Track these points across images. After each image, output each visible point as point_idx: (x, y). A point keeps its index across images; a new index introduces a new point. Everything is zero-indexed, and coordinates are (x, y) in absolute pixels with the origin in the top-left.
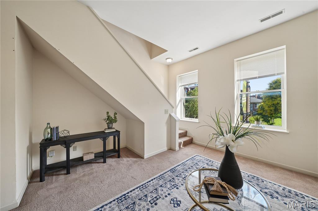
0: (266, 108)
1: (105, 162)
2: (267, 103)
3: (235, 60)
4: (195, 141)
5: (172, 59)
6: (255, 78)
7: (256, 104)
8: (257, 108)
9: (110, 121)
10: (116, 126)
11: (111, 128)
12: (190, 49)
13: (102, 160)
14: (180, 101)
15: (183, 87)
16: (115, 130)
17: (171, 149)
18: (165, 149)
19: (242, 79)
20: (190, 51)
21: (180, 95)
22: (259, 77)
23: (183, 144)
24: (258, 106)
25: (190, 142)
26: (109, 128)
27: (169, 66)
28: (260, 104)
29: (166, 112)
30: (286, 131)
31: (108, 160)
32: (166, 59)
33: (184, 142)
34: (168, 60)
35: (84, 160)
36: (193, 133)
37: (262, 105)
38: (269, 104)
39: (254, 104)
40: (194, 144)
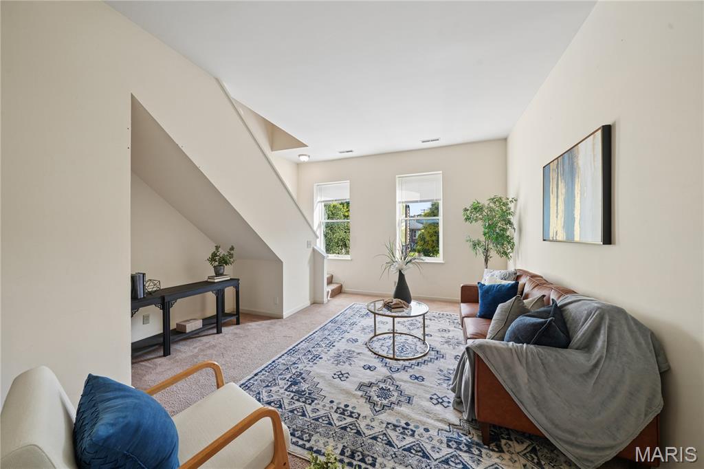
0: (428, 238)
1: (219, 332)
2: (428, 230)
3: (397, 176)
4: (345, 289)
5: (309, 156)
6: (417, 202)
7: (415, 232)
8: (417, 237)
9: (219, 261)
10: (229, 272)
11: (222, 275)
12: (342, 150)
13: (215, 331)
14: (319, 226)
15: (323, 204)
16: (229, 278)
17: (316, 303)
18: (308, 303)
19: (404, 201)
20: (341, 152)
21: (319, 218)
22: (421, 201)
23: (331, 294)
24: (417, 235)
25: (338, 292)
26: (218, 274)
27: (299, 165)
28: (420, 232)
29: (309, 244)
30: (442, 262)
31: (224, 329)
32: (299, 156)
33: (333, 291)
34: (301, 157)
35: (187, 331)
36: (342, 277)
37: (423, 233)
38: (431, 231)
39: (413, 231)
40: (344, 293)
